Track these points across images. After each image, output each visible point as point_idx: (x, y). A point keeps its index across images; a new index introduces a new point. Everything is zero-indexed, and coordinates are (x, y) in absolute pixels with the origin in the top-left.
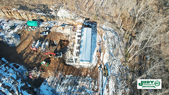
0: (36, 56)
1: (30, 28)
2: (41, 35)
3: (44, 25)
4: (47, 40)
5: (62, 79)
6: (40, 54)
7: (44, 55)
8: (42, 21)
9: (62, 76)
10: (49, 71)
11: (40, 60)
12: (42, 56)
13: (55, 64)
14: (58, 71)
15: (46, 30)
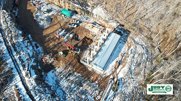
0: (56, 43)
1: (63, 15)
2: (69, 26)
3: (76, 18)
4: (73, 32)
5: (70, 74)
6: (60, 43)
7: (64, 45)
8: (76, 13)
9: (71, 72)
10: (61, 61)
11: (58, 48)
12: (62, 46)
13: (69, 58)
14: (70, 65)
15: (75, 23)
